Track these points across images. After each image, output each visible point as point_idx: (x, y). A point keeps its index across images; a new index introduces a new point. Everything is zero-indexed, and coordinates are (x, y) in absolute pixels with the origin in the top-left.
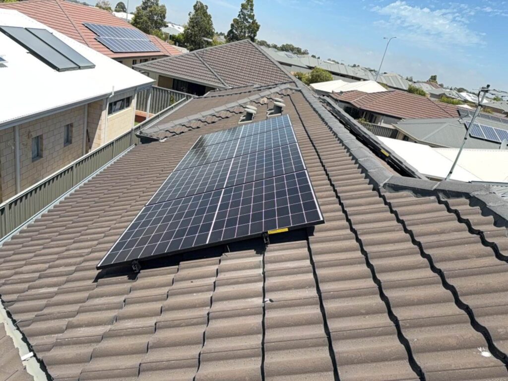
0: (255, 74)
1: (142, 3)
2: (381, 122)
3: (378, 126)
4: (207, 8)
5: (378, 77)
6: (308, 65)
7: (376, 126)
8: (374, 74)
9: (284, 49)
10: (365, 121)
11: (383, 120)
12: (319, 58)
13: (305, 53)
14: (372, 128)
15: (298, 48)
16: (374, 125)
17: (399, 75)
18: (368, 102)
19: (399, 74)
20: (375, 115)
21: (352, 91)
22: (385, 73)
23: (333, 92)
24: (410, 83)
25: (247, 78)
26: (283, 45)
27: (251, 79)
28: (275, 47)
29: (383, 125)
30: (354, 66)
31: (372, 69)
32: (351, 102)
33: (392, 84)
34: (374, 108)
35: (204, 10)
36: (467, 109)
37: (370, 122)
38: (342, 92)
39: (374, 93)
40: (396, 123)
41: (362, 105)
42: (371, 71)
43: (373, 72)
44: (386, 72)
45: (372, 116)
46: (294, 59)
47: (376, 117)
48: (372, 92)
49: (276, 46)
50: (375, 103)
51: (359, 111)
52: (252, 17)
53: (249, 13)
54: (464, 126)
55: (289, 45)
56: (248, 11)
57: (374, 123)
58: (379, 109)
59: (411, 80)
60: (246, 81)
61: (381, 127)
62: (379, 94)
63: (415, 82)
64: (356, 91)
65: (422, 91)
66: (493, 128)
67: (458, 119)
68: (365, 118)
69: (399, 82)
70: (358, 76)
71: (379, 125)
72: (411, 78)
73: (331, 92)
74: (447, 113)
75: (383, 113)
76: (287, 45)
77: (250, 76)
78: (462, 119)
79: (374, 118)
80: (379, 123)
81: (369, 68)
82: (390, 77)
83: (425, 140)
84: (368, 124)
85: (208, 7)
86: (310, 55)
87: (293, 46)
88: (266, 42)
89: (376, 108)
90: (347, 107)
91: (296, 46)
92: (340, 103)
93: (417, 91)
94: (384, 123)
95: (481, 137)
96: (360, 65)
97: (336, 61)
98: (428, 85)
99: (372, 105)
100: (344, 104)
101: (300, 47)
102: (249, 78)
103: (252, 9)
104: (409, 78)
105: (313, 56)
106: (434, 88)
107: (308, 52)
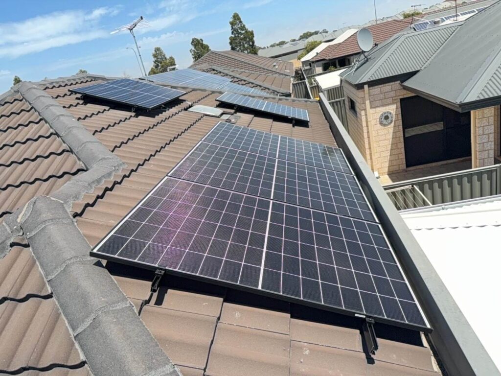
1: (153, 63)
4: (202, 41)
21: (326, 48)
32: (325, 58)
35: (201, 44)
38: (318, 54)
39: (346, 40)
48: (343, 40)
52: (243, 28)
53: (239, 26)
56: (238, 25)
62: (350, 39)
64: (329, 46)
85: (203, 39)
87: (310, 32)
90: (325, 64)
92: (317, 63)
100: (321, 63)
103: (241, 22)
107: (327, 30)
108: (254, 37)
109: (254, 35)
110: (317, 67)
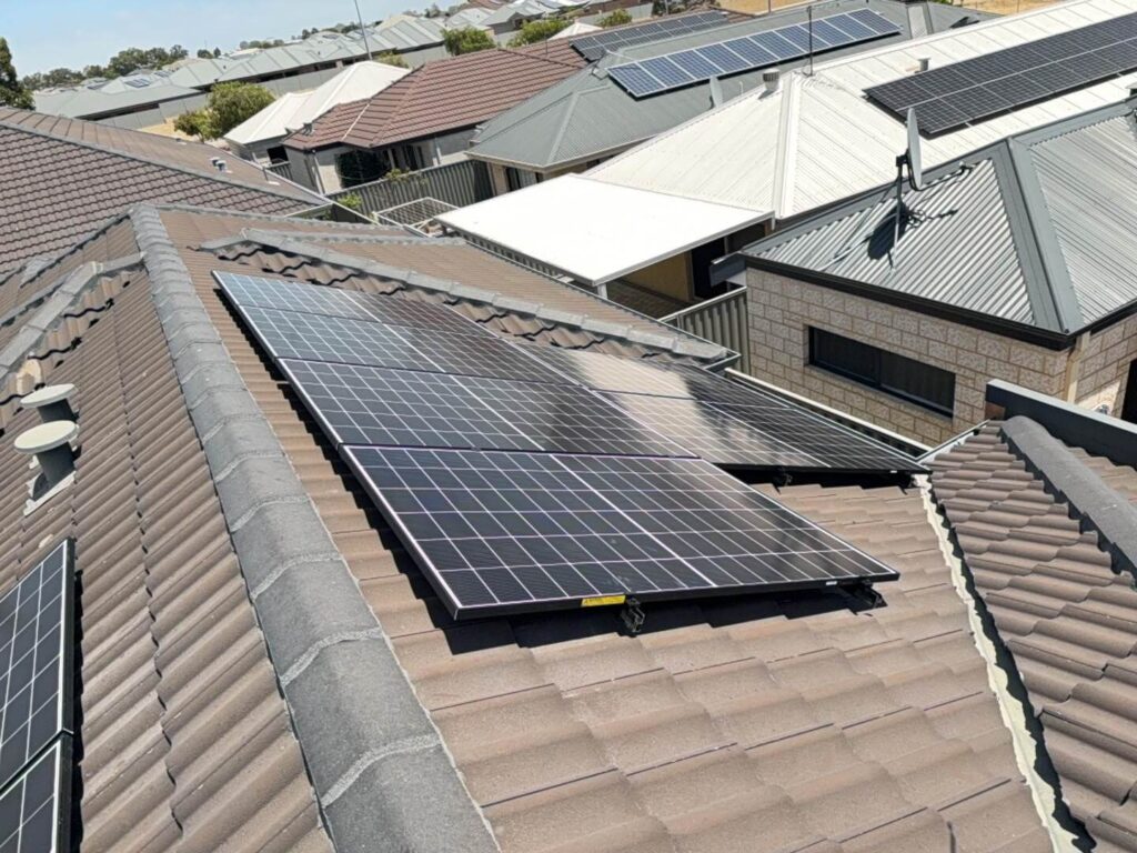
0: (40, 203)
2: (436, 156)
3: (436, 170)
5: (368, 40)
6: (198, 84)
7: (431, 171)
8: (357, 36)
9: (123, 66)
10: (403, 172)
11: (438, 150)
12: (217, 53)
13: (179, 55)
14: (427, 180)
15: (154, 51)
16: (427, 172)
17: (408, 13)
18: (381, 122)
19: (405, 10)
20: (415, 145)
21: (329, 112)
22: (378, 23)
23: (288, 131)
24: (440, 21)
25: (22, 225)
26: (114, 59)
27: (37, 221)
28: (96, 72)
29: (446, 160)
30: (306, 35)
31: (347, 24)
32: (342, 140)
33: (406, 42)
34: (403, 130)
36: (586, 34)
37: (414, 168)
38: (308, 126)
39: (381, 93)
40: (472, 144)
41: (371, 136)
42: (347, 30)
43: (351, 33)
44: (378, 20)
45: (410, 150)
46: (154, 85)
47: (420, 149)
49: (98, 67)
50: (398, 118)
51: (375, 155)
54: (610, 83)
55: (128, 54)
57: (423, 167)
58: (415, 127)
59: (437, 14)
60: (25, 234)
61: (445, 167)
63: (448, 15)
64: (339, 106)
65: (476, 33)
66: (665, 56)
67: (590, 70)
68: (397, 166)
69: (416, 30)
70: (325, 58)
71: (436, 165)
72: (435, 6)
73: (285, 133)
74: (556, 63)
75: (428, 131)
76: (122, 53)
77: (27, 215)
78: (596, 66)
79: (417, 152)
80: (435, 160)
81: (340, 25)
82: (394, 30)
83: (555, 159)
84: (411, 176)
86: (193, 55)
87: (139, 51)
88: (66, 71)
89: (407, 129)
90: (343, 156)
91: (145, 47)
92: (321, 154)
93: (464, 37)
94: (444, 153)
95: (656, 91)
96: (317, 27)
97: (261, 40)
98: (476, 11)
99: (393, 126)
100: (330, 153)
101: (157, 46)
102: (30, 223)
104: (430, 8)
105: (202, 54)
106: (492, 12)
107: (183, 48)
108: (9, 56)
109: (12, 52)
110: (323, 164)
